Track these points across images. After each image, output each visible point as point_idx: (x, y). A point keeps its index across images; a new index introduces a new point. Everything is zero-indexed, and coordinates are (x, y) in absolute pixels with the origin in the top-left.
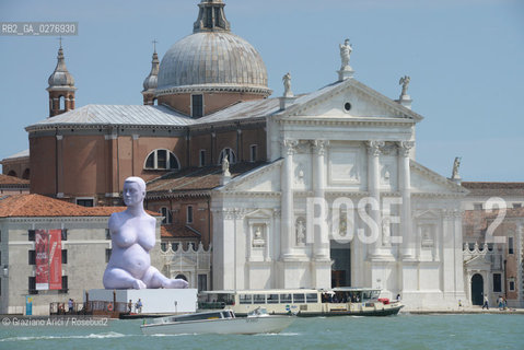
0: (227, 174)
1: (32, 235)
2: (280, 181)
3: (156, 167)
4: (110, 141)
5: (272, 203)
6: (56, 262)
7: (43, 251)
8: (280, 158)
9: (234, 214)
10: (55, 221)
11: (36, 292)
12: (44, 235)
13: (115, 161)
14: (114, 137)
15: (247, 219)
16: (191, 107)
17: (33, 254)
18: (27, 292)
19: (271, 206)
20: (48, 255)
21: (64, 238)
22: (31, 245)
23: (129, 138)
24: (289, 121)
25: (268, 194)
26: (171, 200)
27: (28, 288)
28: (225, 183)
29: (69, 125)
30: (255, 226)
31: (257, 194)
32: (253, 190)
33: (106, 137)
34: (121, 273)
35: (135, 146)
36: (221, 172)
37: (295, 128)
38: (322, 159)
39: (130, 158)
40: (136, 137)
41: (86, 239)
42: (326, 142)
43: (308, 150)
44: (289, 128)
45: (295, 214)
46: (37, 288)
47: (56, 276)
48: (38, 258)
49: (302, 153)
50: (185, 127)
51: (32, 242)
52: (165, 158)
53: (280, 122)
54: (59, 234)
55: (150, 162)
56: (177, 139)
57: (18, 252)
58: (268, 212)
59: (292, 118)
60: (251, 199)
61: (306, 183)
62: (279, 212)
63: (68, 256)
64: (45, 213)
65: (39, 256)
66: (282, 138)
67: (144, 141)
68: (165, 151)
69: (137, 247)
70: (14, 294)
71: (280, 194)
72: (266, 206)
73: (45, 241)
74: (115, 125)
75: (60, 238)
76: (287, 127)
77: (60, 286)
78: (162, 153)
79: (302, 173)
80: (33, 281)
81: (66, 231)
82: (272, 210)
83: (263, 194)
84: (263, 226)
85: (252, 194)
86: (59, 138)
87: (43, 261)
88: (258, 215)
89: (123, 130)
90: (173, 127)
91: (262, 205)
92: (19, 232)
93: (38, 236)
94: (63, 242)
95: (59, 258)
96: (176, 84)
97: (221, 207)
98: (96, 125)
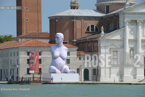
0: (103, 32)
1: (28, 54)
2: (124, 35)
3: (90, 31)
4: (73, 22)
5: (120, 43)
6: (37, 63)
7: (32, 59)
8: (124, 27)
9: (105, 47)
10: (37, 49)
11: (30, 74)
12: (33, 54)
13: (75, 29)
14: (75, 20)
15: (110, 49)
16: (106, 10)
17: (28, 60)
18: (26, 74)
19: (120, 44)
20: (34, 60)
21: (40, 54)
22: (28, 57)
23: (80, 21)
24: (127, 13)
25: (118, 40)
26: (88, 42)
27: (26, 72)
28: (102, 36)
29: (60, 16)
30: (113, 51)
31: (114, 40)
32: (113, 38)
33: (72, 20)
34: (53, 67)
35: (82, 24)
36: (101, 32)
37: (129, 16)
38: (140, 27)
39: (81, 27)
40: (83, 20)
41: (48, 55)
42: (142, 21)
43: (135, 24)
44: (127, 16)
45: (129, 47)
46: (30, 72)
47: (37, 68)
48: (30, 62)
49: (132, 25)
50: (101, 17)
51: (28, 56)
52: (94, 28)
53: (124, 14)
54: (38, 53)
55: (88, 29)
56: (98, 21)
57: (23, 59)
58: (119, 47)
59: (128, 12)
60: (112, 42)
61: (134, 36)
62: (123, 47)
63: (42, 61)
64: (34, 46)
65: (31, 61)
66: (124, 19)
67: (86, 22)
68: (94, 25)
69: (60, 58)
70: (21, 74)
71: (123, 40)
72: (118, 44)
73: (33, 56)
74: (75, 16)
75: (38, 54)
76: (126, 16)
77: (38, 72)
78: (92, 26)
79: (132, 32)
80: (28, 70)
81: (41, 52)
82: (120, 45)
83: (116, 40)
84: (117, 51)
85: (112, 40)
86: (57, 21)
87: (32, 63)
88: (114, 48)
89: (78, 18)
90: (96, 17)
91: (116, 44)
92: (24, 52)
93: (30, 54)
94: (40, 56)
95: (38, 62)
96: (101, 2)
97: (100, 45)
98: (68, 16)
